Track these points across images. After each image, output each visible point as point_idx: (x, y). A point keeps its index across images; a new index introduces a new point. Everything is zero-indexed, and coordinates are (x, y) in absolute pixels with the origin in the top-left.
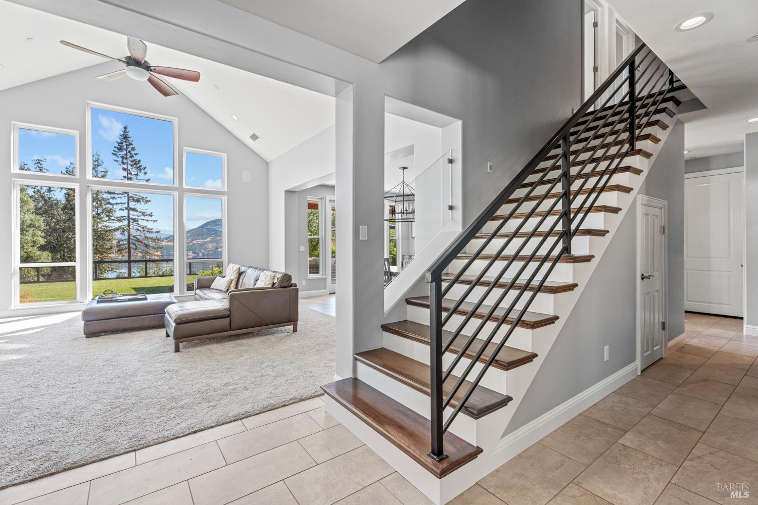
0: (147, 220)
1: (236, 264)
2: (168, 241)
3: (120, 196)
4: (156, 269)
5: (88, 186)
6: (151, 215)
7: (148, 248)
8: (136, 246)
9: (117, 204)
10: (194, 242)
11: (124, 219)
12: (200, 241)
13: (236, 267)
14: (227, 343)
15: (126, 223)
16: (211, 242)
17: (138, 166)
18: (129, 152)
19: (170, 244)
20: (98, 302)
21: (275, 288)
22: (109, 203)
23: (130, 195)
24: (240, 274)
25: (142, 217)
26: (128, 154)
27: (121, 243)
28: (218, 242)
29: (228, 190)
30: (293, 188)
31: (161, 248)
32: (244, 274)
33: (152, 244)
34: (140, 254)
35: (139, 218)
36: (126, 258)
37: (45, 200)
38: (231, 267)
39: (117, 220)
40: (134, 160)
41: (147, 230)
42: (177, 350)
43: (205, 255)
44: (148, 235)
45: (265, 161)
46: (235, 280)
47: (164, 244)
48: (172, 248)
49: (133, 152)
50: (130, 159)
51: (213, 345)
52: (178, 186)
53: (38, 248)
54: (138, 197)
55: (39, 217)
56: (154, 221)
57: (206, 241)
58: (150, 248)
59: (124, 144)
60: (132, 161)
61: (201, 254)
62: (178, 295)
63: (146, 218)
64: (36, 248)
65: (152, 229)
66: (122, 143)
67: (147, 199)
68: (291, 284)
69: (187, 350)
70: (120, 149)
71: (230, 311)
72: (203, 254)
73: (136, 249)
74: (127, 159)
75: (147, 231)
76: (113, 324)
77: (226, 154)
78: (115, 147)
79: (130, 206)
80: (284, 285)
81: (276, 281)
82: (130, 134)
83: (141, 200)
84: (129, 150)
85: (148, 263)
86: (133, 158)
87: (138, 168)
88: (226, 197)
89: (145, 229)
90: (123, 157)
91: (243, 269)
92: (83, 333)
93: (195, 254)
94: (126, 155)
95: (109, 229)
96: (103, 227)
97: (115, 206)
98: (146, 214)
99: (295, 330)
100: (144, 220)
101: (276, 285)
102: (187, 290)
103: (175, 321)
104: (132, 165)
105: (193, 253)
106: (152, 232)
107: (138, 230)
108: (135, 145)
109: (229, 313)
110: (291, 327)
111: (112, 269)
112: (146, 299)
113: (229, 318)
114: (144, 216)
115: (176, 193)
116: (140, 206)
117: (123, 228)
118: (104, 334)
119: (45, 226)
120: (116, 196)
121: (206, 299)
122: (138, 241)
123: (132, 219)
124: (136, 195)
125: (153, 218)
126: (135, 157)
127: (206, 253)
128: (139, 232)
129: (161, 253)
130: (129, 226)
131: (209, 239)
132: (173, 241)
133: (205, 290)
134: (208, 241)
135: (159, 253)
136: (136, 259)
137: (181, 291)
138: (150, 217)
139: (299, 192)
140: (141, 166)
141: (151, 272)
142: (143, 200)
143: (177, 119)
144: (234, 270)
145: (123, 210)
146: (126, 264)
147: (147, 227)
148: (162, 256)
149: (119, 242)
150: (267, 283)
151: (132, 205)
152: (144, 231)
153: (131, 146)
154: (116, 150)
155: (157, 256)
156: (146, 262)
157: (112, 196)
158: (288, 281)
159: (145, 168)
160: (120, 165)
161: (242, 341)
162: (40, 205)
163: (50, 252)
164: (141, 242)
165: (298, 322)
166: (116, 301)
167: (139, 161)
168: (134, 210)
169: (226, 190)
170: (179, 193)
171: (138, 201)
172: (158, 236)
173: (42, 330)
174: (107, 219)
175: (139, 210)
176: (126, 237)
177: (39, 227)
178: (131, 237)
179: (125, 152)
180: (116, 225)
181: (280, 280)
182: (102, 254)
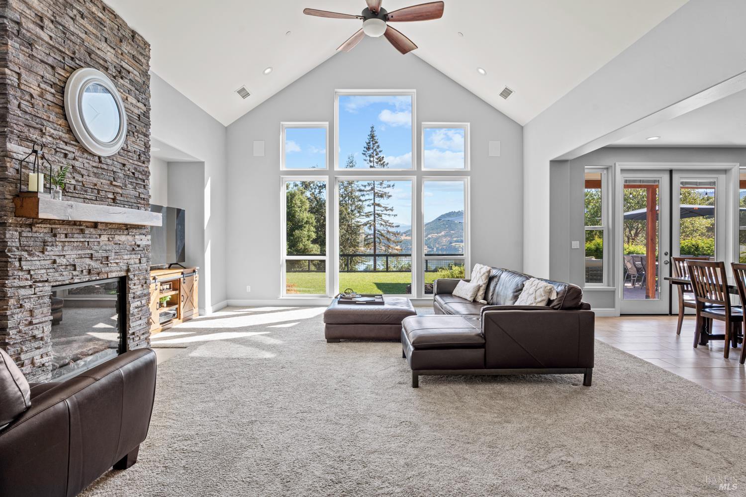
0: (389, 215)
1: (484, 265)
2: (406, 236)
3: (368, 193)
4: (396, 263)
5: (336, 178)
6: (392, 210)
7: (389, 242)
8: (380, 240)
9: (366, 200)
10: (430, 236)
11: (371, 215)
12: (435, 235)
13: (485, 269)
14: (481, 387)
15: (372, 218)
16: (445, 236)
17: (382, 162)
18: (375, 150)
19: (408, 238)
20: (340, 302)
21: (553, 308)
22: (360, 200)
23: (376, 191)
24: (491, 279)
25: (385, 212)
26: (374, 152)
27: (369, 237)
28: (452, 236)
29: (471, 169)
30: (563, 155)
31: (400, 242)
32: (496, 280)
33: (393, 238)
34: (384, 248)
35: (382, 213)
36: (372, 252)
37: (317, 201)
38: (478, 268)
39: (365, 216)
40: (379, 157)
41: (389, 224)
42: (415, 385)
43: (439, 250)
44: (390, 229)
45: (519, 125)
46: (484, 287)
47: (403, 239)
48: (410, 242)
49: (378, 150)
50: (376, 157)
51: (461, 386)
52: (416, 169)
53: (311, 241)
54: (381, 192)
55: (312, 215)
56: (395, 215)
57: (440, 235)
58: (391, 242)
59: (371, 143)
60: (377, 159)
61: (435, 249)
62: (416, 298)
63: (388, 212)
64: (310, 241)
65: (393, 223)
66: (369, 143)
67: (389, 194)
68: (580, 303)
69: (428, 387)
70: (368, 149)
71: (485, 340)
72: (438, 249)
73: (380, 243)
74: (373, 157)
75: (389, 226)
76: (351, 330)
77: (469, 124)
78: (364, 147)
79: (376, 202)
80: (568, 304)
81: (554, 297)
82: (376, 133)
83: (384, 196)
84: (374, 148)
85: (389, 257)
86: (379, 156)
87: (382, 164)
88: (469, 177)
89: (387, 224)
90: (370, 156)
91: (494, 272)
92: (324, 337)
93: (430, 248)
94: (373, 153)
95: (359, 224)
96: (355, 223)
97: (364, 203)
98: (388, 209)
99: (587, 382)
100: (386, 214)
101: (555, 303)
102: (425, 293)
103: (413, 344)
104: (377, 163)
105: (428, 247)
106: (393, 227)
107: (382, 224)
108: (380, 143)
109: (484, 341)
110: (581, 376)
111: (362, 261)
112: (382, 303)
113: (483, 350)
114: (387, 210)
115: (415, 178)
116: (383, 201)
117: (370, 223)
118: (343, 340)
119: (316, 222)
120: (365, 193)
121: (449, 313)
122: (382, 236)
123: (377, 214)
124: (380, 191)
125: (394, 213)
126: (381, 155)
127: (440, 248)
128: (382, 226)
129: (401, 247)
130: (374, 221)
131: (443, 233)
132: (410, 235)
133: (446, 296)
134: (442, 235)
135: (398, 247)
136: (380, 253)
137: (419, 294)
138: (391, 211)
139: (571, 160)
140: (385, 162)
141: (392, 267)
142: (385, 195)
143: (415, 90)
144: (482, 273)
145: (370, 206)
146: (373, 258)
147: (389, 222)
148: (401, 250)
149: (367, 236)
150: (539, 299)
151: (377, 200)
152: (386, 225)
153: (376, 144)
154: (365, 149)
155: (397, 250)
156: (387, 256)
157: (362, 193)
158: (575, 298)
159: (388, 164)
160: (368, 163)
161: (502, 386)
162: (314, 205)
163: (320, 245)
164: (384, 236)
165: (593, 369)
166: (355, 303)
167: (383, 157)
168: (379, 205)
169: (469, 169)
170: (417, 177)
171: (382, 196)
172: (398, 230)
173: (296, 325)
174: (358, 215)
175: (383, 205)
176: (372, 232)
177: (312, 223)
178: (376, 232)
179: (372, 151)
180: (364, 220)
181: (562, 296)
182: (354, 247)
